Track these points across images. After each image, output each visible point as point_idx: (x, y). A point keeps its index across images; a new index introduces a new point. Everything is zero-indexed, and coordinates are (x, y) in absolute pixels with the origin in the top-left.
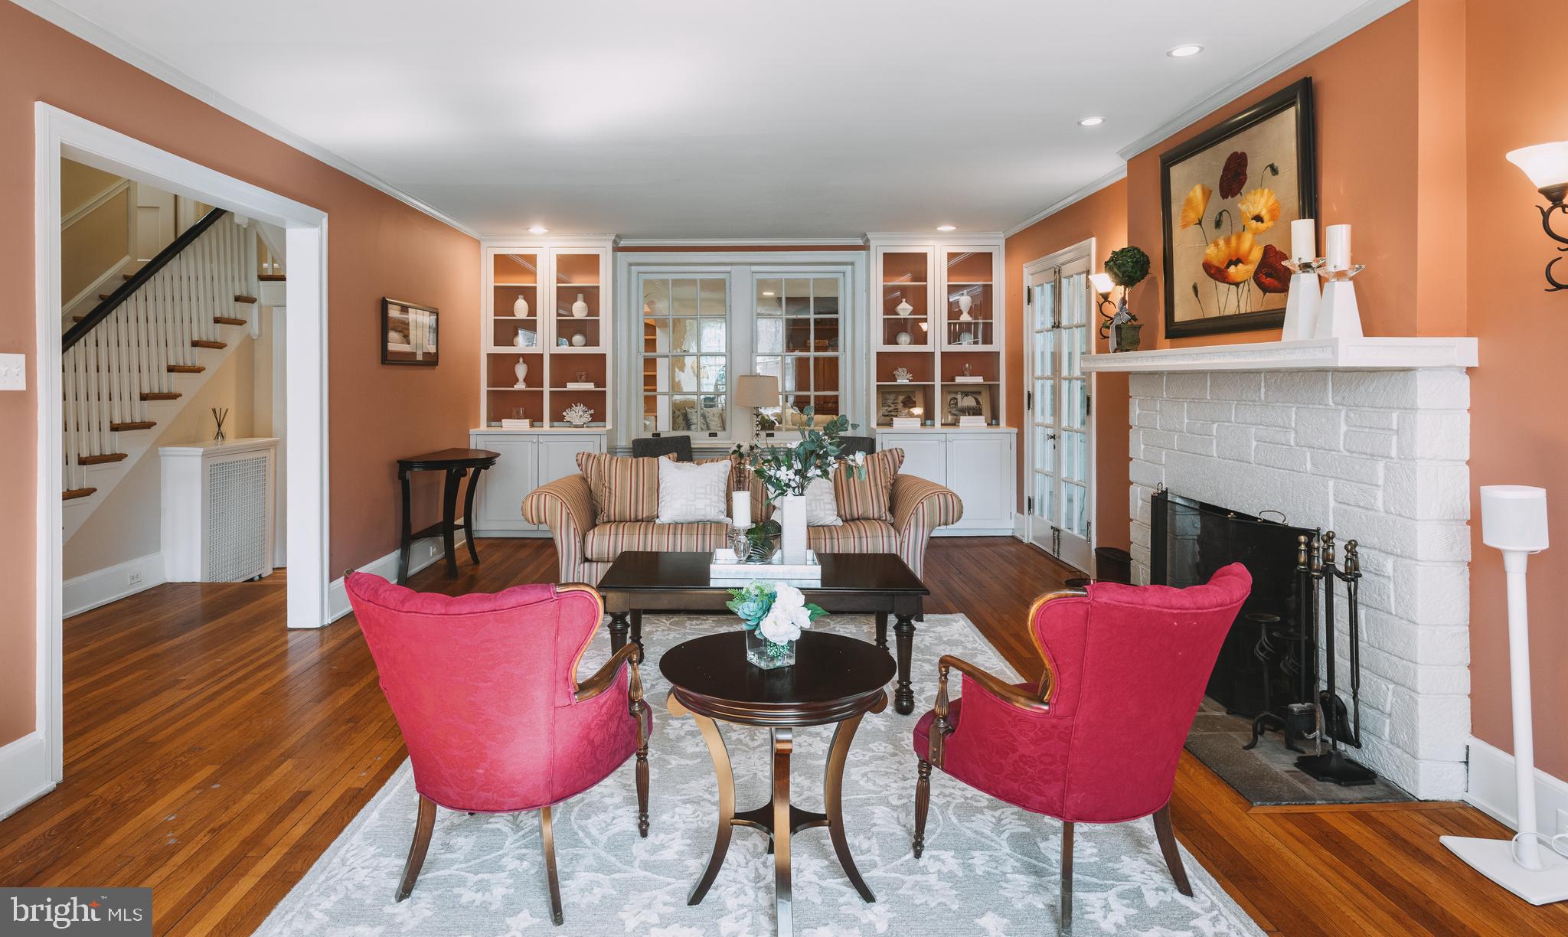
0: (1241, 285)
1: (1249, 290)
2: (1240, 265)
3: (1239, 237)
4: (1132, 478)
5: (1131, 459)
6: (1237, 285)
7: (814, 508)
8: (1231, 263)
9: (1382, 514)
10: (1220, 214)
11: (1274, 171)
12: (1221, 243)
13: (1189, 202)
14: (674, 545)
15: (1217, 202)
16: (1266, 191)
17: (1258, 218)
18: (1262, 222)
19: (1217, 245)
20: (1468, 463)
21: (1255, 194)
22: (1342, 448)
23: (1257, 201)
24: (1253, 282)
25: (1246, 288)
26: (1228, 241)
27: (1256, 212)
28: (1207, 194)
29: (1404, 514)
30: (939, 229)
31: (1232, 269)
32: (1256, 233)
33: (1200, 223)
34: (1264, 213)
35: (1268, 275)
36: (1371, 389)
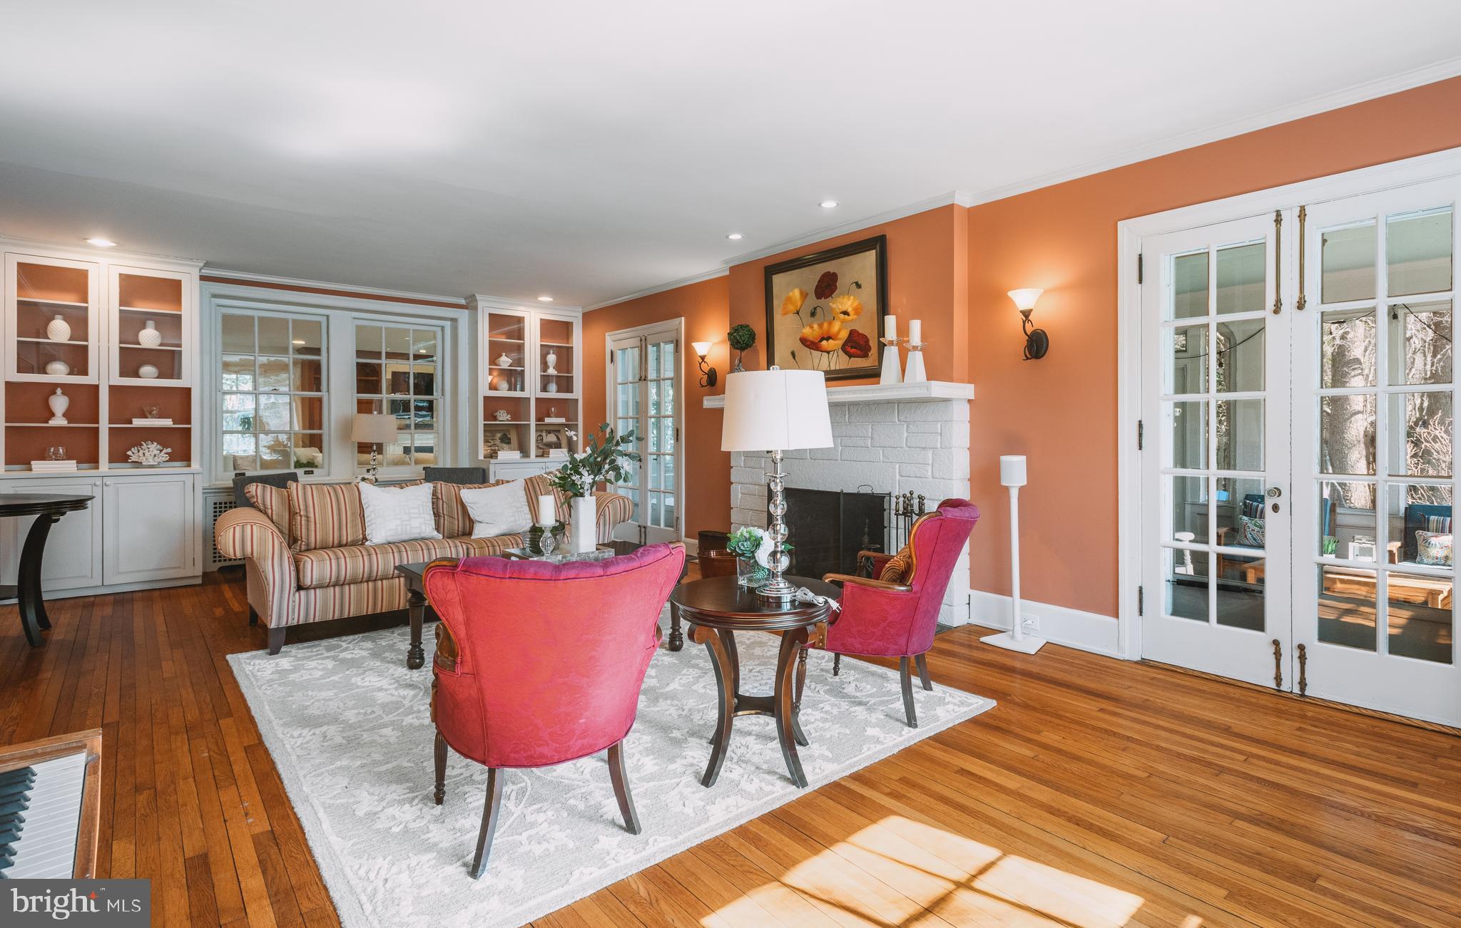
0: (832, 353)
1: (838, 356)
2: (831, 341)
3: (830, 324)
4: (733, 479)
5: (732, 467)
6: (828, 352)
7: (517, 518)
8: (822, 339)
9: (931, 479)
10: (815, 308)
11: (859, 286)
12: (816, 326)
13: (789, 299)
14: (401, 558)
15: (812, 301)
16: (852, 297)
17: (846, 313)
18: (849, 315)
19: (812, 327)
20: (968, 449)
21: (843, 298)
22: (904, 445)
23: (844, 302)
24: (841, 352)
25: (835, 355)
26: (821, 326)
27: (844, 309)
28: (804, 295)
29: (945, 477)
30: (539, 299)
31: (824, 343)
32: (843, 321)
33: (798, 313)
34: (850, 310)
35: (852, 347)
36: (924, 412)
